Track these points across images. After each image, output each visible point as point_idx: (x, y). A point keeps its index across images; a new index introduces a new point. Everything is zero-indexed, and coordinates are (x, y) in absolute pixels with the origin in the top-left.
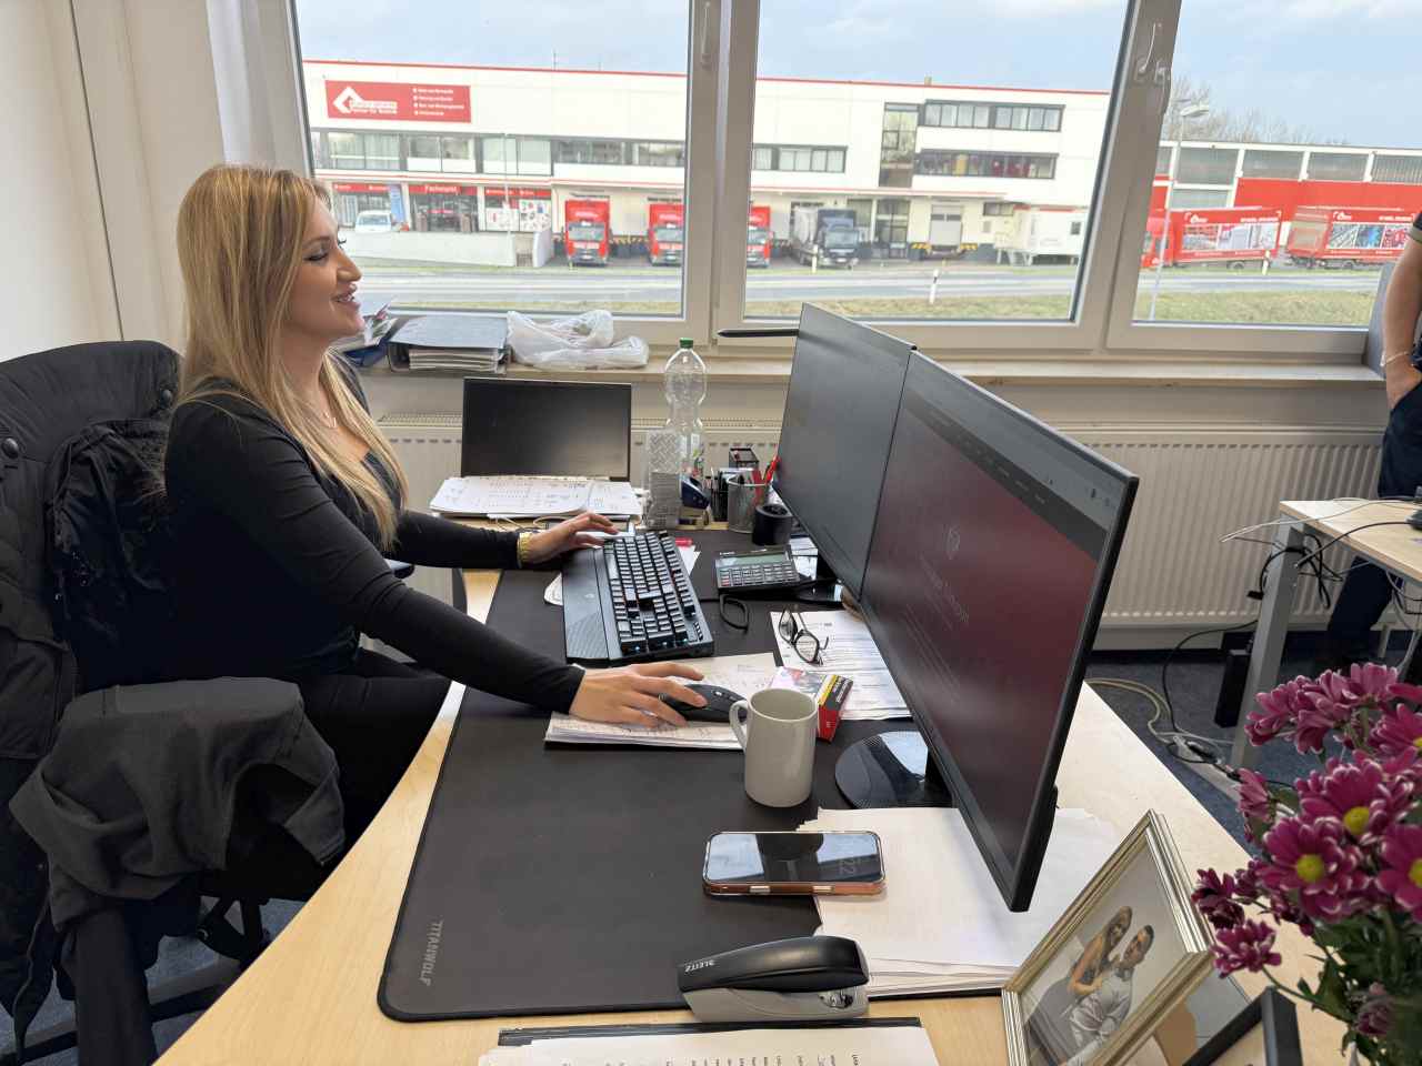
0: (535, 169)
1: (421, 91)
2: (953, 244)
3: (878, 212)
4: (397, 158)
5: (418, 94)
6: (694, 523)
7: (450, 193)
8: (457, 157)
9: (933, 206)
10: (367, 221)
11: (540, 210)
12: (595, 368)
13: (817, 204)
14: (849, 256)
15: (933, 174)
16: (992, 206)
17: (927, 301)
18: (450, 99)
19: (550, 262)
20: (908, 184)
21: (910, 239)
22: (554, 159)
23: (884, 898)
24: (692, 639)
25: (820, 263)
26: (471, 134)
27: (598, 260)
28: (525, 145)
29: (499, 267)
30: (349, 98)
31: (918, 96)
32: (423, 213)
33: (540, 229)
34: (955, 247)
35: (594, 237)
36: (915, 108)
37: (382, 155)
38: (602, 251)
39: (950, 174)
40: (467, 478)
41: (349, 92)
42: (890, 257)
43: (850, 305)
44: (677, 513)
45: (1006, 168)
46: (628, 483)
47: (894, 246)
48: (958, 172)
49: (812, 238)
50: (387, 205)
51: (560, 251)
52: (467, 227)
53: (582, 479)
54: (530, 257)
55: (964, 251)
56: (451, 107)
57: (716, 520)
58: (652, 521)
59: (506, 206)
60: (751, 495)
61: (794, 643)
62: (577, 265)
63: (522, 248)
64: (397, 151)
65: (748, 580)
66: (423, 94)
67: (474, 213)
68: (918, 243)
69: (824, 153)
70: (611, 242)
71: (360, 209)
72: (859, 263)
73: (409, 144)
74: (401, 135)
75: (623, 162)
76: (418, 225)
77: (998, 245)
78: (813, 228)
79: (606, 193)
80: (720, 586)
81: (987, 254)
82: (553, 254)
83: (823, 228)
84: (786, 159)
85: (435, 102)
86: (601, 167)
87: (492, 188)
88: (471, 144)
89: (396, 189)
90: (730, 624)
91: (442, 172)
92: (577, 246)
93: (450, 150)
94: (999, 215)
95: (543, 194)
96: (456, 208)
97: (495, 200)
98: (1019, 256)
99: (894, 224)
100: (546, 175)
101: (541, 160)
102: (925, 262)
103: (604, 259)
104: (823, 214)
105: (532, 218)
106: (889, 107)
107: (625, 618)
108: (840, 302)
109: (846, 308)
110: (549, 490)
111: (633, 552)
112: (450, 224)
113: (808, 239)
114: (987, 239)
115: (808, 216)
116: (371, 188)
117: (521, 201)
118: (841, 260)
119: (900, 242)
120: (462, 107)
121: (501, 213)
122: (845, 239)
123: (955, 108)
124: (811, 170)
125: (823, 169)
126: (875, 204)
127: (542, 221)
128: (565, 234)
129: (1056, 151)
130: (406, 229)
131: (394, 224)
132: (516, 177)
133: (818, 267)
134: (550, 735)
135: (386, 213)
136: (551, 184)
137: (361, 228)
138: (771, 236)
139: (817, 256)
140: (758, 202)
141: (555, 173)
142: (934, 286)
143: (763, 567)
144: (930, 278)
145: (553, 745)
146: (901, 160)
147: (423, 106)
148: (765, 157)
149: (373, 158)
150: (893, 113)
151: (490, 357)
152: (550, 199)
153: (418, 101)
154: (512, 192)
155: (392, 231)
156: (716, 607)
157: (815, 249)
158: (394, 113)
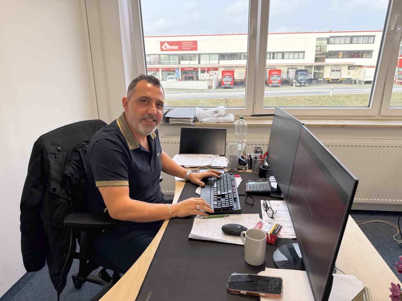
0: (214, 62)
1: (184, 42)
2: (338, 78)
3: (314, 70)
4: (178, 61)
5: (184, 44)
6: (242, 170)
7: (191, 70)
8: (193, 60)
9: (332, 68)
10: (169, 78)
11: (215, 74)
12: (219, 123)
13: (296, 68)
14: (305, 83)
15: (332, 58)
16: (350, 67)
17: (330, 96)
18: (192, 44)
19: (217, 88)
20: (324, 61)
21: (324, 77)
22: (219, 59)
24: (235, 208)
25: (296, 85)
26: (197, 54)
27: (230, 87)
28: (211, 56)
29: (203, 90)
30: (166, 46)
31: (328, 35)
32: (184, 76)
33: (215, 78)
34: (339, 79)
35: (230, 80)
36: (326, 39)
37: (174, 60)
38: (231, 84)
39: (337, 58)
40: (181, 155)
41: (166, 44)
42: (318, 83)
43: (305, 97)
44: (237, 167)
45: (355, 55)
46: (224, 157)
47: (319, 79)
48: (340, 57)
49: (294, 78)
50: (175, 74)
51: (220, 85)
52: (196, 79)
53: (212, 155)
54: (212, 86)
55: (342, 81)
56: (192, 47)
57: (249, 169)
58: (229, 169)
59: (206, 73)
60: (259, 163)
61: (266, 211)
62: (224, 88)
63: (210, 84)
64: (178, 59)
65: (255, 189)
67: (197, 75)
68: (327, 79)
69: (298, 54)
70: (234, 81)
71: (168, 75)
72: (308, 84)
73: (181, 57)
74: (179, 55)
75: (239, 59)
76: (183, 79)
77: (353, 78)
78: (294, 75)
79: (233, 68)
80: (246, 191)
81: (350, 81)
82: (218, 85)
83: (298, 75)
84: (286, 56)
85: (188, 45)
86: (232, 61)
88: (197, 57)
89: (177, 70)
90: (248, 204)
91: (189, 64)
92: (225, 83)
93: (192, 58)
94: (353, 69)
95: (216, 69)
96: (193, 74)
97: (203, 71)
98: (360, 82)
99: (319, 73)
100: (217, 64)
101: (216, 60)
102: (329, 84)
103: (232, 86)
104: (297, 71)
105: (213, 76)
106: (318, 39)
107: (216, 200)
108: (302, 96)
109: (304, 98)
111: (222, 179)
112: (191, 78)
113: (293, 78)
114: (349, 77)
115: (293, 71)
116: (171, 69)
117: (210, 71)
118: (303, 84)
119: (321, 78)
120: (195, 46)
121: (205, 75)
122: (304, 78)
123: (339, 38)
124: (294, 59)
125: (293, 58)
126: (313, 67)
128: (221, 80)
129: (372, 49)
130: (180, 80)
131: (176, 79)
132: (209, 66)
133: (295, 86)
134: (190, 236)
135: (175, 76)
136: (218, 66)
137: (168, 80)
138: (281, 78)
139: (295, 83)
140: (278, 68)
141: (220, 63)
142: (332, 91)
143: (260, 185)
144: (330, 89)
145: (190, 239)
146: (322, 54)
147: (185, 47)
148: (280, 55)
149: (172, 61)
150: (319, 41)
151: (190, 120)
152: (218, 70)
153: (184, 45)
154: (207, 69)
155: (176, 81)
156: (244, 197)
157: (295, 81)
158: (178, 49)
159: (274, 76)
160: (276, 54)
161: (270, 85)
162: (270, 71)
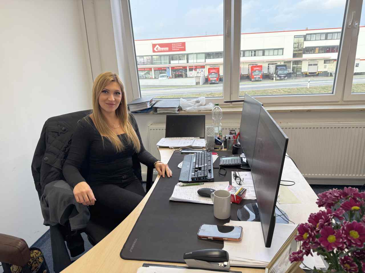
0: (201, 61)
1: (174, 44)
3: (293, 65)
4: (168, 61)
5: (173, 45)
6: (218, 149)
7: (181, 69)
8: (182, 60)
9: (309, 62)
10: (161, 77)
11: (202, 71)
13: (275, 64)
14: (285, 77)
15: (309, 54)
16: (327, 61)
17: (307, 88)
18: (181, 46)
19: (204, 83)
20: (301, 56)
21: (302, 71)
22: (206, 58)
23: (241, 242)
24: (209, 177)
26: (186, 54)
27: (216, 82)
28: (199, 55)
29: (191, 86)
30: (157, 48)
31: (304, 33)
32: (174, 74)
33: (202, 75)
34: (316, 73)
35: (215, 77)
36: (303, 36)
37: (165, 61)
38: (217, 80)
39: (314, 53)
40: (166, 138)
41: (157, 46)
42: (296, 76)
43: (284, 90)
44: (214, 146)
45: (331, 50)
46: (204, 139)
47: (297, 73)
48: (316, 52)
50: (166, 72)
51: (207, 81)
52: (185, 76)
53: (193, 138)
54: (199, 83)
55: (318, 74)
56: (181, 48)
57: (224, 148)
58: (207, 148)
59: (194, 71)
60: (233, 142)
61: (235, 179)
62: (210, 84)
63: (198, 81)
64: (168, 59)
65: (227, 163)
66: (174, 45)
67: (186, 73)
68: (305, 72)
69: (277, 50)
70: (220, 77)
71: (160, 74)
72: (288, 78)
73: (171, 57)
74: (169, 55)
76: (173, 77)
77: (329, 71)
78: (274, 70)
79: (219, 66)
80: (220, 165)
81: (326, 74)
82: (205, 82)
83: (277, 70)
84: (266, 53)
85: (177, 47)
86: (217, 59)
87: (190, 67)
88: (186, 56)
89: (168, 69)
90: (221, 174)
91: (179, 64)
92: (211, 79)
93: (181, 58)
94: (329, 63)
95: (203, 67)
96: (182, 72)
97: (191, 69)
99: (298, 67)
100: (204, 62)
101: (203, 59)
102: (306, 77)
103: (218, 82)
104: (277, 66)
105: (200, 73)
106: (296, 37)
107: (194, 171)
108: (281, 89)
110: (185, 141)
111: (200, 156)
112: (180, 76)
113: (273, 73)
114: (325, 70)
115: (273, 67)
116: (162, 69)
117: (197, 69)
118: (282, 78)
119: (300, 72)
120: (184, 47)
122: (283, 72)
123: (315, 35)
125: (273, 54)
126: (292, 62)
127: (202, 74)
128: (208, 77)
130: (170, 78)
131: (167, 77)
132: (196, 64)
133: (275, 80)
134: (171, 199)
135: (166, 74)
136: (205, 64)
137: (160, 79)
138: (262, 73)
139: (275, 77)
140: (259, 64)
141: (206, 61)
142: (309, 83)
143: (232, 160)
144: (308, 81)
145: (171, 201)
146: (300, 50)
147: (174, 48)
148: (261, 53)
149: (163, 61)
150: (297, 38)
151: (175, 109)
152: (204, 68)
153: (173, 47)
154: (195, 67)
155: (167, 79)
156: (218, 170)
157: (275, 75)
158: (168, 50)
159: (255, 72)
160: (257, 52)
161: (253, 80)
162: (252, 67)
